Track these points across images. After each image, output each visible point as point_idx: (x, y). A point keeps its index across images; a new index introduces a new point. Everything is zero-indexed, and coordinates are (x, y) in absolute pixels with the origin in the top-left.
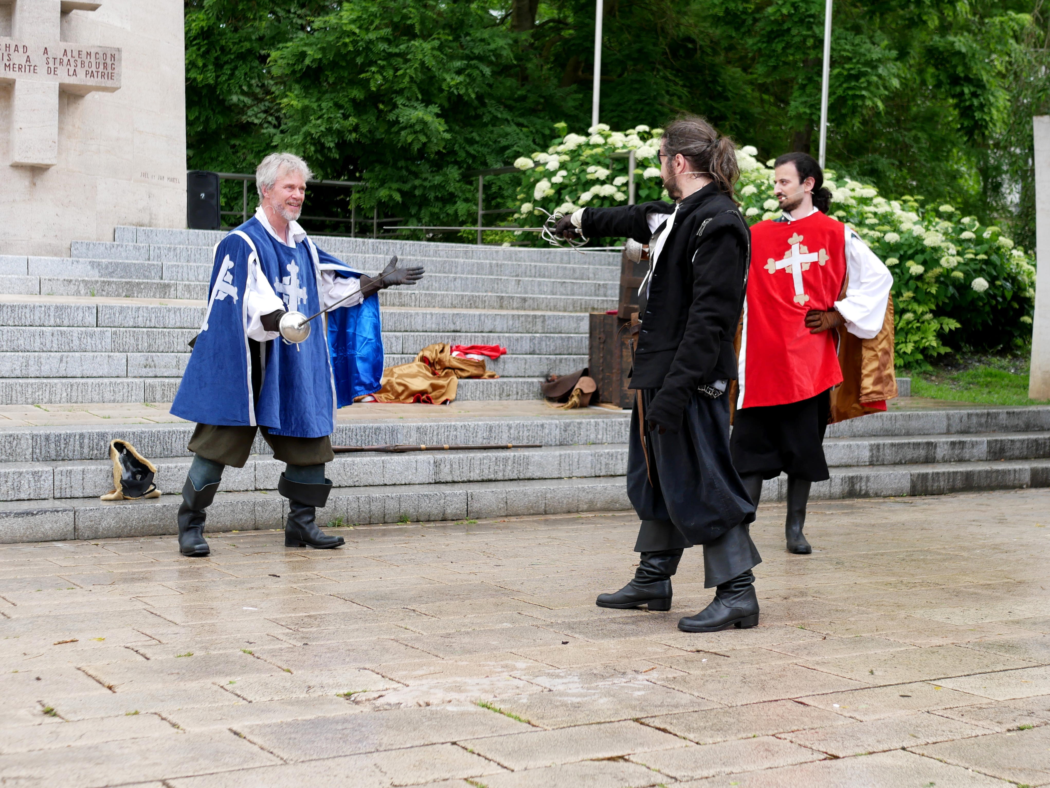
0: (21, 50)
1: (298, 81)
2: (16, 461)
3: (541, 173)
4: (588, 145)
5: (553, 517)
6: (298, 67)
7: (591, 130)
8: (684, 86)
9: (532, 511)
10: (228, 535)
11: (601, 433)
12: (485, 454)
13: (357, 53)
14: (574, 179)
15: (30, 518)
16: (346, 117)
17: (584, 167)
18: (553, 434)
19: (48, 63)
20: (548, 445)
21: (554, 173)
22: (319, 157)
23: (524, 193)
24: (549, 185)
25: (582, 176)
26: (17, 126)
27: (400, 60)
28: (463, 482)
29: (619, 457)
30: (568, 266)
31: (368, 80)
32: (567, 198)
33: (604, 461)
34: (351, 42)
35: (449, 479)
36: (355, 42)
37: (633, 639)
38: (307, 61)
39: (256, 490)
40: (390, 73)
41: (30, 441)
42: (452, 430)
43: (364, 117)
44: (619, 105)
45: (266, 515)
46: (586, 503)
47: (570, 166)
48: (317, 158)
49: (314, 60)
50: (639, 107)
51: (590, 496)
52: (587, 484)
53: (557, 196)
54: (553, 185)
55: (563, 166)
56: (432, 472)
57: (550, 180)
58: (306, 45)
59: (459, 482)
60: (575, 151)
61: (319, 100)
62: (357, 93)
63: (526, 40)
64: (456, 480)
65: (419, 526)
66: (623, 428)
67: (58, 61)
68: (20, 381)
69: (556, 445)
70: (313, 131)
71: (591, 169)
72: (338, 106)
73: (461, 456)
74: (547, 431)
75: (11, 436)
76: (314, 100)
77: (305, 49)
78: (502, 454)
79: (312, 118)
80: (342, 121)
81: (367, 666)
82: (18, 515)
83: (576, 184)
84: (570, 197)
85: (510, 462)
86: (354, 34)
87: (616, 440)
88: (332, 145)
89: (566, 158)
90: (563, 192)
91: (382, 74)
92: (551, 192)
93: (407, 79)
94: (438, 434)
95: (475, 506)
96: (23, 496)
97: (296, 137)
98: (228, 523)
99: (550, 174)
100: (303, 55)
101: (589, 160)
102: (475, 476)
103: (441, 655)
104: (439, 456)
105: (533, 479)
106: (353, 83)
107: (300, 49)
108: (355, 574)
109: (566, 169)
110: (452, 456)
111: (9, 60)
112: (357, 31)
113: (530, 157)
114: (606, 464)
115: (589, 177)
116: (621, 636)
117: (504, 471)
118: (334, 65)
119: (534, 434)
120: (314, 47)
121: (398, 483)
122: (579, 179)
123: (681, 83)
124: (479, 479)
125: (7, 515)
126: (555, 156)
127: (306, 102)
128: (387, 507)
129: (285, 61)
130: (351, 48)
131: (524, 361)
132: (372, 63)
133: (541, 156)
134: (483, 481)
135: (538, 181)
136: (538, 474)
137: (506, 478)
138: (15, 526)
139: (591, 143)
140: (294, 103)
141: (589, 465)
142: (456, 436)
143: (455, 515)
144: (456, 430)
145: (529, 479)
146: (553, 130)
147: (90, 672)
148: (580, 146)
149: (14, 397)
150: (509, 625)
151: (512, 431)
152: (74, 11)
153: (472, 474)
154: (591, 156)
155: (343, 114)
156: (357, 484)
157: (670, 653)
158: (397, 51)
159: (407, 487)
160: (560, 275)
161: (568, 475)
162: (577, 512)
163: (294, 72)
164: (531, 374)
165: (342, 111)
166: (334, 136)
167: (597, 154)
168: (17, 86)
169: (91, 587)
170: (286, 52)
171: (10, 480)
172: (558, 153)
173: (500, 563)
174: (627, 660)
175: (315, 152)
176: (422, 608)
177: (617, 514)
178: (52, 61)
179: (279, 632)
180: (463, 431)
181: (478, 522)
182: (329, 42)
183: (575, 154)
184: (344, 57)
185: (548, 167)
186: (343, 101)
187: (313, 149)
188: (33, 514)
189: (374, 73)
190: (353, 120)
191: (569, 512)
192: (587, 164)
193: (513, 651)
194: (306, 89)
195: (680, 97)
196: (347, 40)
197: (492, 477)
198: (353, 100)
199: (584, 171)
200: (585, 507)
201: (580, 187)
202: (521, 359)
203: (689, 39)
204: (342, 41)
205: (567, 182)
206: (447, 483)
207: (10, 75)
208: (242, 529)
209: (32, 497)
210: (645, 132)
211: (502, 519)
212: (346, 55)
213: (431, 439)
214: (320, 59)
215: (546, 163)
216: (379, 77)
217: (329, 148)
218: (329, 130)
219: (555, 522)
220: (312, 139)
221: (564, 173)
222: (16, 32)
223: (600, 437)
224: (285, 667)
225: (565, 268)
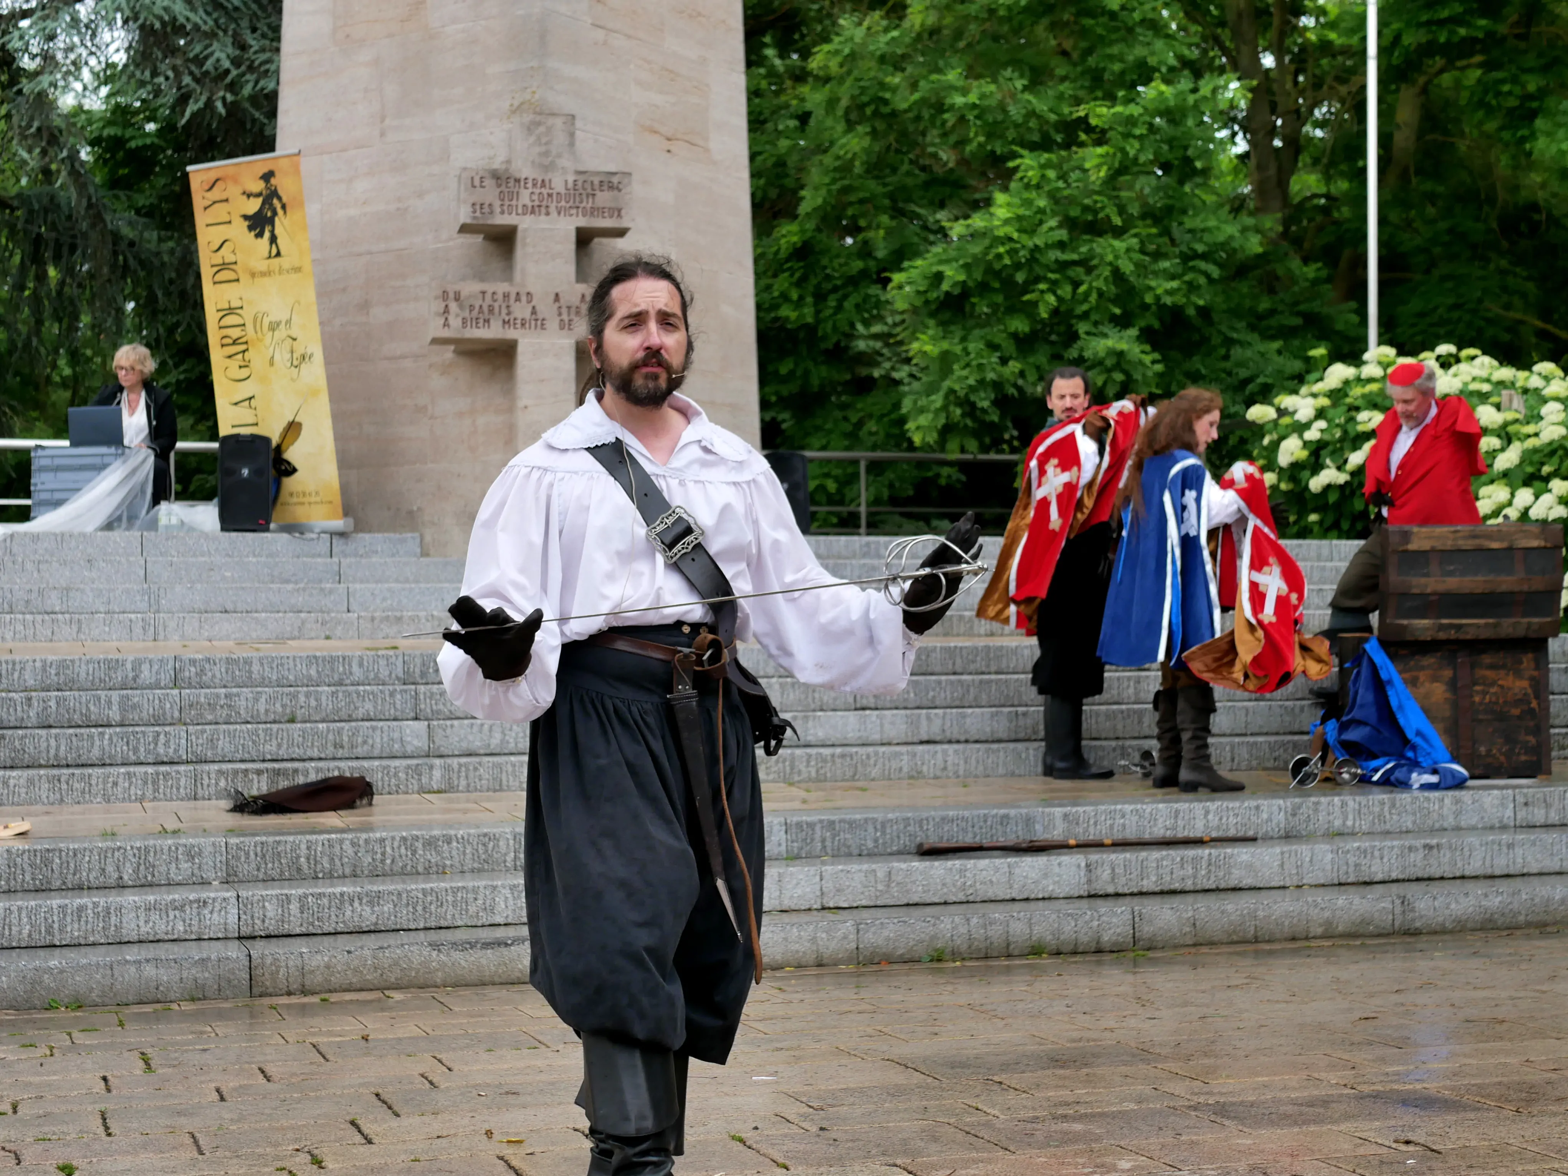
0: (524, 298)
1: (932, 315)
2: (493, 870)
3: (1287, 426)
4: (1359, 379)
5: (1267, 947)
6: (933, 295)
7: (1366, 356)
8: (1529, 278)
9: (1235, 938)
10: (778, 974)
11: (1351, 817)
12: (1164, 853)
13: (1018, 266)
14: (1338, 434)
15: (504, 950)
16: (1004, 361)
17: (1354, 413)
18: (1275, 822)
19: (560, 314)
20: (1268, 838)
21: (1307, 426)
22: (969, 422)
23: (1264, 458)
24: (1300, 443)
25: (1350, 427)
26: (521, 403)
27: (1080, 270)
28: (1132, 894)
29: (1377, 853)
30: (1329, 564)
31: (1035, 304)
32: (1328, 461)
33: (1352, 860)
34: (1008, 252)
35: (1111, 890)
36: (1012, 252)
37: (1312, 1128)
38: (945, 287)
39: (824, 908)
40: (1066, 291)
41: (511, 842)
42: (1118, 816)
43: (1031, 360)
44: (1422, 315)
45: (833, 945)
46: (1320, 925)
47: (1331, 413)
48: (966, 426)
49: (956, 284)
50: (1455, 315)
51: (1327, 914)
52: (1322, 897)
53: (1313, 459)
54: (1306, 444)
55: (1320, 414)
56: (1084, 880)
57: (1301, 436)
58: (941, 262)
59: (1125, 895)
60: (1339, 390)
61: (964, 339)
62: (1020, 325)
63: (1271, 229)
64: (1120, 891)
65: (1058, 960)
66: (1386, 809)
67: (573, 310)
68: (512, 758)
69: (1280, 838)
70: (957, 387)
71: (1363, 416)
72: (993, 347)
73: (1128, 855)
74: (1265, 816)
75: (485, 835)
76: (956, 340)
77: (941, 268)
78: (1191, 853)
79: (956, 367)
80: (999, 368)
81: (899, 1162)
82: (487, 945)
83: (1342, 440)
84: (1333, 460)
85: (1204, 864)
86: (1011, 239)
87: (1378, 828)
88: (985, 404)
89: (1325, 402)
90: (1323, 453)
91: (1055, 294)
92: (1303, 454)
93: (1093, 298)
94: (1095, 823)
95: (1146, 930)
96: (499, 919)
97: (933, 397)
98: (779, 957)
99: (1301, 428)
100: (939, 277)
101: (1358, 403)
102: (1148, 884)
103: (1012, 1148)
104: (1095, 856)
105: (1240, 889)
106: (1012, 310)
107: (935, 269)
108: (936, 1029)
109: (1325, 418)
110: (1113, 856)
111: (509, 314)
112: (1015, 235)
113: (1271, 404)
114: (1356, 865)
115: (1360, 428)
116: (1296, 1123)
117: (1195, 877)
118: (983, 288)
119: (1245, 820)
120: (955, 264)
121: (1033, 896)
122: (1345, 432)
123: (1525, 274)
124: (1157, 889)
125: (472, 946)
126: (1310, 401)
127: (945, 345)
128: (1011, 932)
129: (914, 288)
130: (1007, 261)
131: (1243, 712)
132: (1038, 279)
133: (1287, 401)
134: (1162, 893)
135: (1282, 438)
136: (1247, 882)
137: (1199, 887)
138: (484, 961)
139: (1363, 376)
140: (928, 348)
141: (1329, 867)
142: (1124, 826)
143: (1115, 943)
144: (1123, 816)
145: (1234, 889)
146: (1308, 360)
147: (514, 1163)
148: (1347, 382)
149: (504, 782)
150: (1133, 1106)
151: (1210, 817)
152: (596, 240)
153: (1145, 882)
154: (1364, 396)
155: (1001, 358)
156: (971, 898)
157: (1361, 1151)
158: (1075, 257)
159: (1046, 903)
160: (1315, 579)
161: (1295, 883)
162: (1307, 938)
163: (927, 302)
164: (1256, 730)
165: (998, 354)
166: (989, 389)
167: (1371, 393)
168: (520, 349)
169: (561, 1047)
170: (914, 273)
171: (481, 897)
172: (1314, 396)
173: (1157, 1014)
174: (1289, 1160)
175: (963, 415)
176: (1013, 1079)
177: (1369, 942)
178: (564, 311)
179: (792, 1110)
180: (1135, 818)
181: (1150, 954)
182: (974, 256)
183: (1337, 395)
184: (997, 274)
185: (1297, 417)
186: (1000, 338)
187: (958, 411)
188: (506, 945)
189: (1042, 292)
190: (1014, 366)
191: (1294, 939)
192: (1357, 409)
193: (1122, 1143)
194: (943, 324)
195: (1524, 295)
196: (1001, 250)
197: (1177, 886)
198: (1015, 336)
199: (1352, 420)
200: (1319, 931)
201: (1347, 445)
202: (1240, 709)
203: (1534, 207)
204: (994, 251)
205: (1327, 437)
206: (1107, 896)
207: (511, 334)
208: (799, 966)
209: (510, 921)
210: (1450, 355)
211: (1187, 950)
212: (1000, 271)
213: (1086, 830)
214: (964, 282)
215: (1295, 412)
216: (1051, 299)
217: (983, 410)
218: (982, 382)
219: (1271, 953)
220: (958, 398)
221: (1322, 424)
222: (517, 276)
223: (1349, 823)
224: (781, 1160)
225: (1323, 569)
